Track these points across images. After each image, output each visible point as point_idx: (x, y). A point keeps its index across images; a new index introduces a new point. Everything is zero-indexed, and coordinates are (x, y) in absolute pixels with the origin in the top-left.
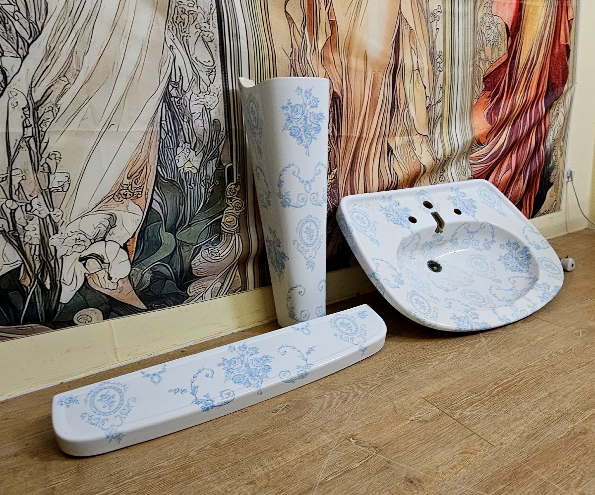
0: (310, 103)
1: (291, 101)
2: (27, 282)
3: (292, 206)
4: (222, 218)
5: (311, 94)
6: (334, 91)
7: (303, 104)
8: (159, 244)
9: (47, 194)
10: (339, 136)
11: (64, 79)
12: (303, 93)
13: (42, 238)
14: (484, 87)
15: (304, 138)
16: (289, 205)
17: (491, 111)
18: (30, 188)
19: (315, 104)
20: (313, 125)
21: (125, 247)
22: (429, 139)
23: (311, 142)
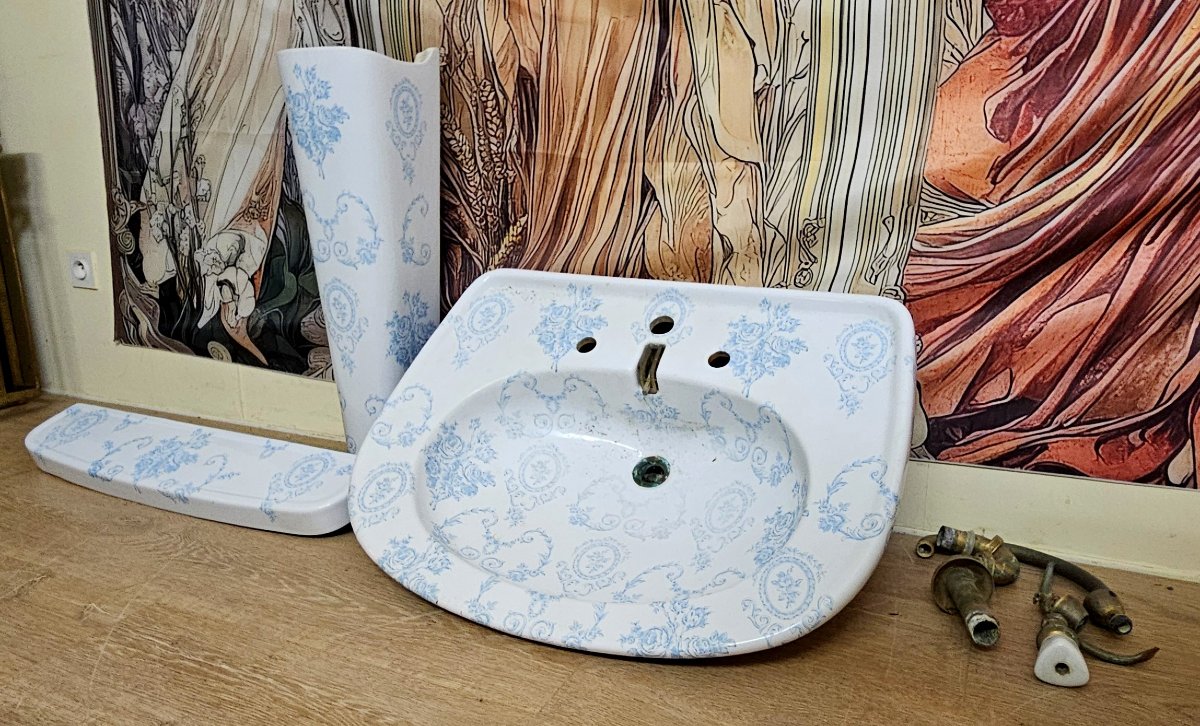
0: (315, 90)
2: (181, 295)
5: (315, 75)
6: (520, 66)
7: (305, 93)
8: (282, 286)
9: (196, 200)
11: (209, 71)
12: (303, 74)
13: (190, 252)
14: (988, 24)
15: (313, 148)
17: (1021, 99)
18: (184, 194)
19: (323, 91)
20: (324, 128)
21: (252, 280)
22: (762, 173)
23: (325, 156)
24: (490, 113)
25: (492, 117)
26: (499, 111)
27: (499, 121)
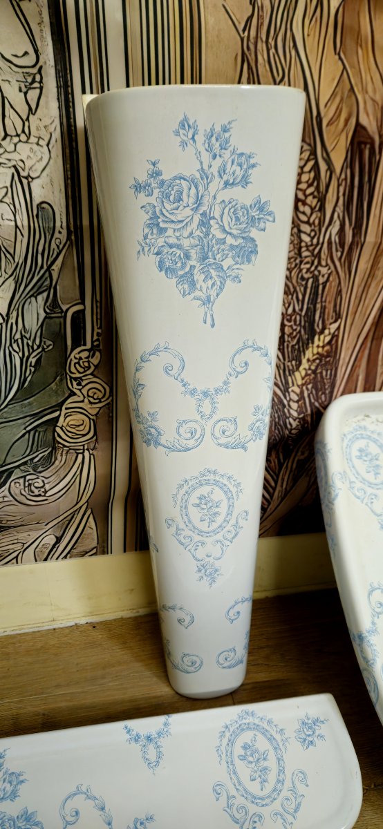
0: (222, 171)
1: (160, 166)
3: (164, 446)
4: (58, 418)
5: (227, 141)
6: (358, 124)
7: (198, 176)
10: (358, 243)
12: (200, 138)
15: (200, 277)
16: (157, 443)
19: (239, 173)
20: (230, 240)
23: (221, 289)
24: (304, 191)
25: (306, 196)
26: (318, 188)
27: (315, 201)
